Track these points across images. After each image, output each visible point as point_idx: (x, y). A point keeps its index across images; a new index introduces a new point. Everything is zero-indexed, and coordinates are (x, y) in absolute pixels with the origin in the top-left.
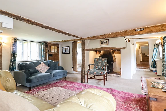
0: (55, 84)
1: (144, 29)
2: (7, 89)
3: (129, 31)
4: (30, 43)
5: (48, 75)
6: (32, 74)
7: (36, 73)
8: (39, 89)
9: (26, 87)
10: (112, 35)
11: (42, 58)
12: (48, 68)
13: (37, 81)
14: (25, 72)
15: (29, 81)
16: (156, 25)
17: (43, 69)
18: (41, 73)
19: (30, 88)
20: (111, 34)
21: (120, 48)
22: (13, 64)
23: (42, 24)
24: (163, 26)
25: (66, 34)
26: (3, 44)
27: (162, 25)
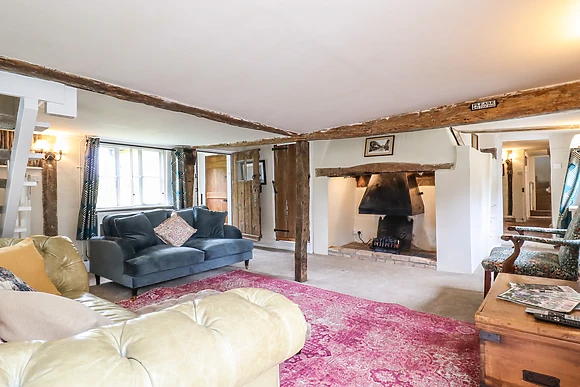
0: (211, 281)
1: (497, 103)
2: (62, 290)
3: (448, 109)
4: (140, 153)
5: (189, 252)
6: (140, 249)
7: (154, 247)
8: (161, 295)
9: (123, 287)
10: (392, 125)
11: (175, 200)
12: (192, 231)
13: (156, 270)
14: (119, 242)
15: (132, 270)
16: (541, 88)
17: (176, 234)
18: (170, 245)
19: (134, 292)
20: (390, 120)
21: (432, 167)
22: (87, 218)
23: (159, 97)
24: (563, 90)
25: (241, 123)
26: (57, 157)
27: (559, 88)
